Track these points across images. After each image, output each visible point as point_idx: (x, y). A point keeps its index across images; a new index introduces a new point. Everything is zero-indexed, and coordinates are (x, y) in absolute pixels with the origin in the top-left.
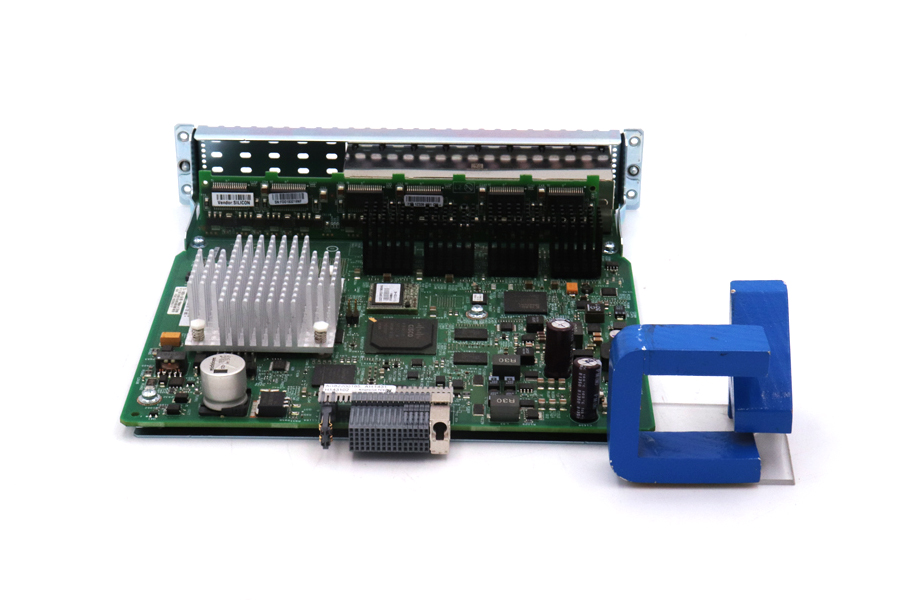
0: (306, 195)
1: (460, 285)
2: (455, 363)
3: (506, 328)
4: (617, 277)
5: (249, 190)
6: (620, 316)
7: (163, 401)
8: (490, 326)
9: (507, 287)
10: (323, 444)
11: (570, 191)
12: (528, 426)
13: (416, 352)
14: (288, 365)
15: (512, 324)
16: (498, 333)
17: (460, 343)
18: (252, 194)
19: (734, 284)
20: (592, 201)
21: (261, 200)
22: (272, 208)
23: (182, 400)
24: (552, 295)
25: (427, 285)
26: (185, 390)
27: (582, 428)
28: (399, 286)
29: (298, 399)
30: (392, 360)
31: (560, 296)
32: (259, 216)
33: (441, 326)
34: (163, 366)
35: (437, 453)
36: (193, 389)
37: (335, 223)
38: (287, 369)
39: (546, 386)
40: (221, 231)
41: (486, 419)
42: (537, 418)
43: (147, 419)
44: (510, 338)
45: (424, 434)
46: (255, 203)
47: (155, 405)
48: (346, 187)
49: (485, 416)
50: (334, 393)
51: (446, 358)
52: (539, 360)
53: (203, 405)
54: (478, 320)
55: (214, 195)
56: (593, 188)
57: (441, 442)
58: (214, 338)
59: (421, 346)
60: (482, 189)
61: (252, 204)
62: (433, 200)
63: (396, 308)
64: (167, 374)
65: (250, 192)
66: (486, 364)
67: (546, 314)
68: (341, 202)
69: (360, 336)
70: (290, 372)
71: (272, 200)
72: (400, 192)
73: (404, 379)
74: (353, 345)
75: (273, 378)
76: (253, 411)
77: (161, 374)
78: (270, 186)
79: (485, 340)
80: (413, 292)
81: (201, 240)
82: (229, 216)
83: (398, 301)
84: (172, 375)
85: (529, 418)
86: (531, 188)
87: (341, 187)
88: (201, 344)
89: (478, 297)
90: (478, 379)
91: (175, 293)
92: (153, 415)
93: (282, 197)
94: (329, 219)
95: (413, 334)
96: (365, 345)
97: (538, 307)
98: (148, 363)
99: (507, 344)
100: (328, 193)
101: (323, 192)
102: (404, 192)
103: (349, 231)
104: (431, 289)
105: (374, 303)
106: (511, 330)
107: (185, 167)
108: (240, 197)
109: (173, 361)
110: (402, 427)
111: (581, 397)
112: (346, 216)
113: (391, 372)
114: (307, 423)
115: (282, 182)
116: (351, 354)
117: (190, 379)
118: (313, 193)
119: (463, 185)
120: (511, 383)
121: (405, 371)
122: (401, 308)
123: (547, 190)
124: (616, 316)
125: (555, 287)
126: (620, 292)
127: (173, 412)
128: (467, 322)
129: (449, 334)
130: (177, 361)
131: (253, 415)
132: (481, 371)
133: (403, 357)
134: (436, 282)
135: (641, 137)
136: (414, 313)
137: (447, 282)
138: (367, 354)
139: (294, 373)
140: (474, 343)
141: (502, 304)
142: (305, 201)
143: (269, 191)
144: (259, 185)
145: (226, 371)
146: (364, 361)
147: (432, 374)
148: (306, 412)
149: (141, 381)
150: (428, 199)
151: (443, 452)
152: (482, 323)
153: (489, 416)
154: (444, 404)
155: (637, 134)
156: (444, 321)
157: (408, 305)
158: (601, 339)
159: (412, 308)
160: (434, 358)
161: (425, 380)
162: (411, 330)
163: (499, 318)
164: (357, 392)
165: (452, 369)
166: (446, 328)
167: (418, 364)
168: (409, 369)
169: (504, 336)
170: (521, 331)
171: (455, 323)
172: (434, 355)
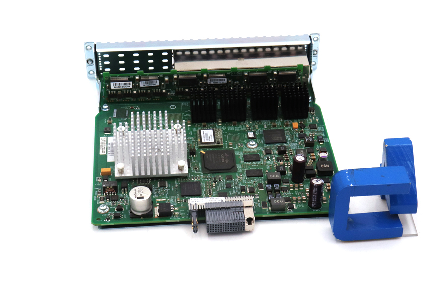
0: (158, 81)
1: (240, 126)
2: (248, 177)
3: (268, 153)
4: (315, 117)
5: (129, 80)
6: (321, 142)
7: (110, 210)
8: (260, 151)
9: (263, 127)
10: (194, 231)
11: (289, 72)
12: (289, 212)
13: (228, 171)
14: (167, 183)
15: (270, 150)
16: (264, 156)
17: (247, 163)
18: (131, 83)
19: (386, 141)
20: (299, 76)
21: (135, 85)
22: (141, 88)
23: (120, 209)
24: (286, 130)
25: (224, 128)
26: (120, 203)
27: (315, 212)
28: (212, 130)
29: (176, 205)
30: (217, 176)
31: (290, 130)
32: (135, 92)
33: (237, 154)
34: (106, 190)
35: (248, 231)
36: (124, 202)
37: (173, 93)
38: (167, 186)
39: (294, 188)
40: (115, 100)
41: (269, 210)
42: (293, 208)
43: (105, 222)
44: (271, 158)
45: (243, 224)
46: (133, 86)
47: (107, 213)
48: (178, 76)
49: (268, 208)
50: (196, 204)
51: (242, 173)
52: (287, 172)
53: (131, 212)
54: (253, 148)
55: (112, 84)
56: (300, 70)
57: (250, 226)
58: (128, 171)
59: (229, 168)
60: (246, 74)
61: (131, 87)
62: (222, 80)
63: (213, 145)
64: (109, 194)
65: (130, 81)
66: (262, 176)
67: (286, 142)
68: (175, 83)
69: (198, 162)
70: (169, 188)
71: (141, 85)
72: (205, 77)
73: (225, 188)
74: (196, 169)
75: (161, 192)
76: (156, 213)
77: (106, 194)
78: (140, 78)
79: (260, 161)
80: (219, 134)
81: (107, 107)
82: (119, 93)
83: (213, 141)
84: (111, 194)
85: (289, 208)
86: (270, 72)
87: (175, 77)
88: (123, 176)
89: (251, 134)
90: (261, 186)
91: (101, 141)
92: (108, 219)
93: (146, 83)
94: (170, 92)
95: (224, 159)
96: (202, 168)
97: (281, 138)
98: (97, 186)
99: (270, 163)
100: (169, 79)
101: (167, 79)
102: (207, 77)
103: (180, 96)
104: (227, 130)
105: (201, 143)
106: (270, 154)
107: (90, 62)
108: (125, 84)
109: (111, 187)
110: (232, 221)
111: (314, 198)
112: (178, 90)
113: (218, 184)
114: (184, 218)
115: (146, 75)
116: (196, 174)
117: (121, 195)
118: (161, 80)
119: (236, 72)
120: (277, 188)
121: (224, 183)
122: (215, 144)
123: (278, 72)
124: (319, 142)
125: (287, 126)
126: (319, 126)
127: (117, 217)
128: (248, 150)
129: (241, 158)
130: (113, 187)
131: (156, 216)
132: (261, 181)
133: (222, 174)
134: (228, 126)
135: (319, 37)
136: (222, 146)
137: (234, 125)
138: (204, 174)
139: (171, 188)
140: (254, 163)
141: (263, 137)
142: (158, 84)
143: (139, 80)
144: (134, 78)
145: (142, 198)
146: (203, 178)
147: (238, 184)
148: (182, 212)
149: (97, 199)
150: (220, 80)
151: (251, 230)
152: (255, 150)
153: (270, 208)
154: (250, 207)
155: (317, 36)
156: (237, 150)
157: (218, 143)
158: (315, 157)
159: (221, 144)
160: (237, 174)
161: (235, 188)
162: (223, 158)
163: (263, 147)
164: (207, 202)
165: (247, 180)
166: (239, 154)
167: (230, 178)
168: (226, 182)
169: (268, 158)
170: (275, 154)
171: (243, 151)
172: (236, 172)
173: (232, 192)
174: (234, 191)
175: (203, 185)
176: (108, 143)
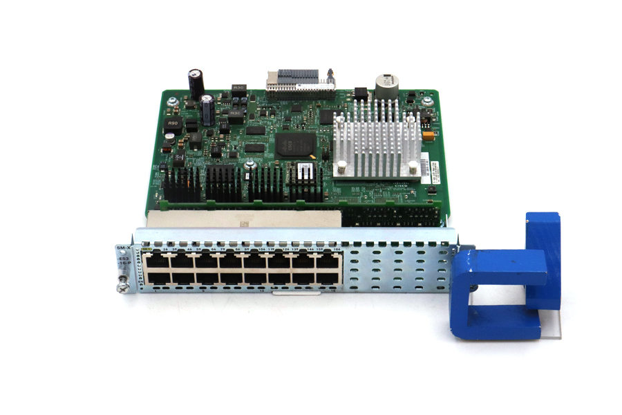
2: (264, 129)
3: (233, 156)
8: (242, 157)
13: (286, 135)
15: (230, 158)
16: (239, 151)
17: (261, 143)
19: (529, 215)
30: (300, 131)
33: (272, 155)
44: (231, 148)
63: (300, 160)
66: (247, 128)
69: (319, 147)
73: (293, 117)
74: (324, 140)
79: (247, 146)
83: (299, 166)
85: (227, 94)
91: (439, 179)
95: (289, 144)
96: (316, 140)
106: (231, 154)
113: (300, 122)
116: (324, 134)
121: (292, 122)
122: (297, 160)
128: (257, 160)
129: (268, 150)
132: (250, 122)
133: (294, 133)
138: (314, 134)
140: (253, 143)
146: (316, 129)
147: (277, 121)
152: (248, 159)
153: (247, 95)
156: (270, 160)
159: (290, 162)
160: (276, 132)
161: (281, 116)
162: (290, 146)
163: (237, 162)
164: (316, 85)
165: (266, 124)
166: (269, 154)
167: (285, 128)
168: (290, 124)
169: (235, 148)
170: (225, 152)
171: (264, 159)
172: (276, 134)
173: (285, 113)
174: (283, 113)
175: (317, 121)
176: (429, 176)
